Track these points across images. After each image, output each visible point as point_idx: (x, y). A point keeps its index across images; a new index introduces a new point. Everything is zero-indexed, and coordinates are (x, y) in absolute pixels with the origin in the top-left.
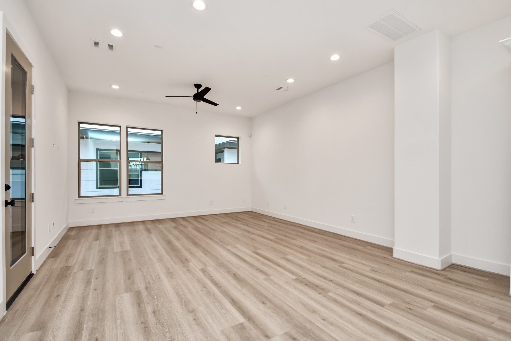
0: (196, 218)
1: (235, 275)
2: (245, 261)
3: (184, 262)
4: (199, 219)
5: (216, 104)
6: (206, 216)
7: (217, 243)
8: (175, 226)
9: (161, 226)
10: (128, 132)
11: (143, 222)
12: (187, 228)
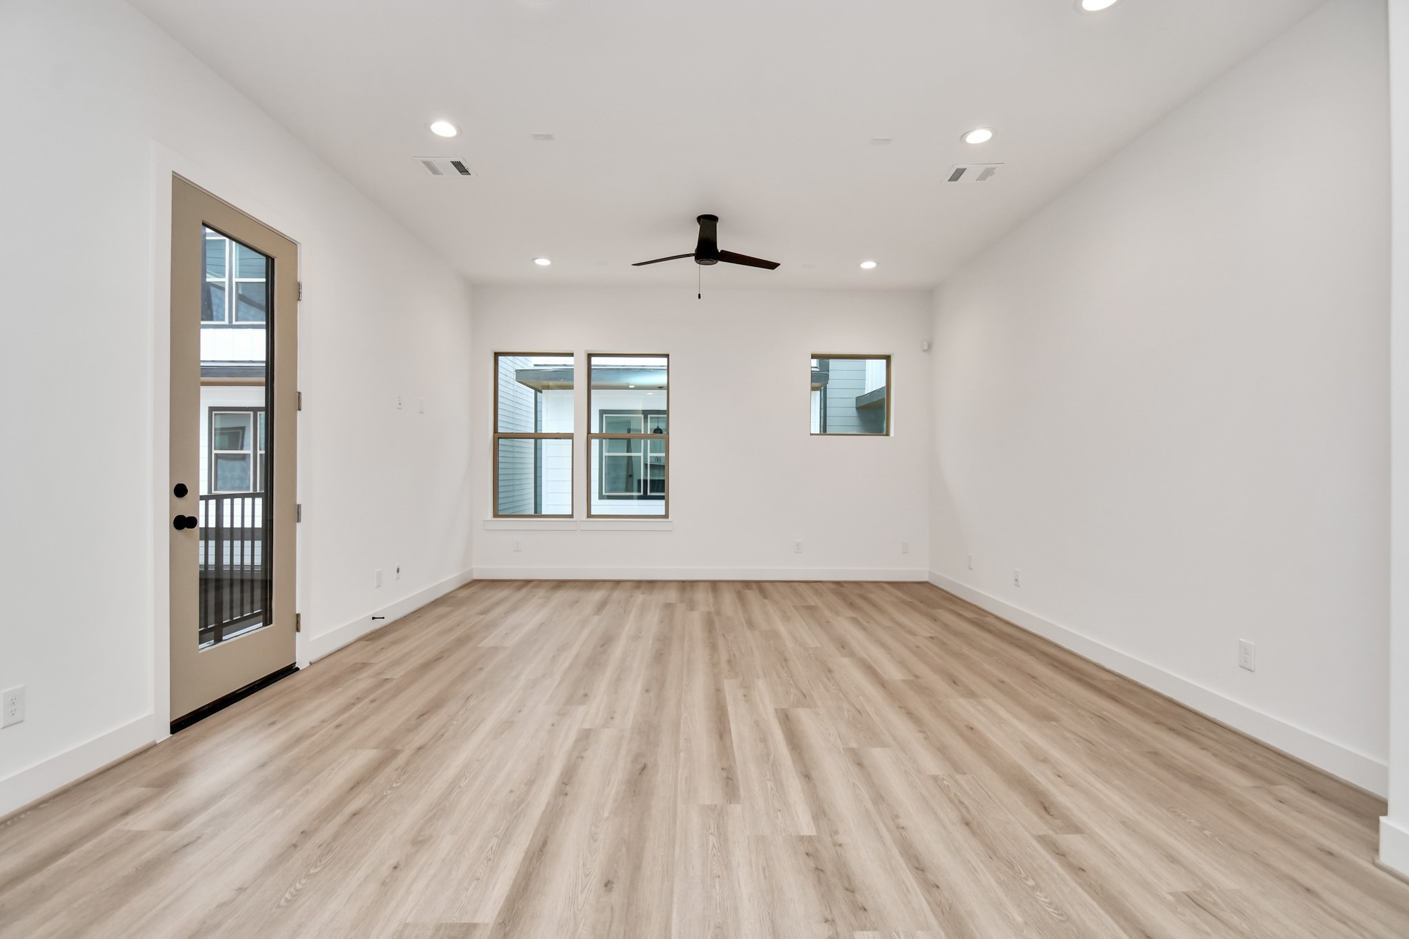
5: (772, 266)
10: (592, 367)
11: (618, 583)
12: (692, 610)
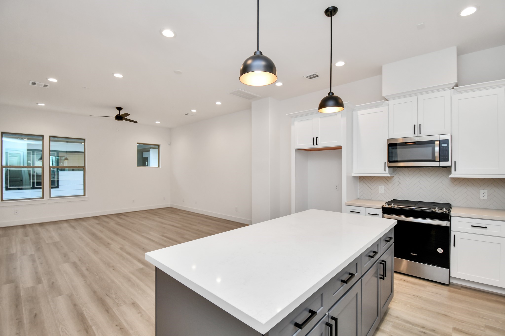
0: (118, 215)
1: (143, 248)
2: (153, 241)
3: (107, 245)
4: (120, 216)
5: (136, 122)
6: (128, 213)
7: (135, 232)
8: (98, 222)
9: (85, 224)
11: (67, 221)
12: (109, 223)
